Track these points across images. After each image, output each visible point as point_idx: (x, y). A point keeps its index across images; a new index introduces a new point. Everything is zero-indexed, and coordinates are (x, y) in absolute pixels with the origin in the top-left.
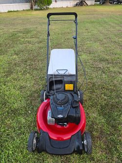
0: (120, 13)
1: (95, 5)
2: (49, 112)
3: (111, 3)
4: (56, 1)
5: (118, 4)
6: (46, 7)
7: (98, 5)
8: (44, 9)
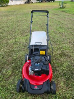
0: (51, 7)
1: (37, 3)
2: (30, 67)
3: (46, 1)
4: (12, 1)
5: (50, 2)
6: (6, 5)
7: (38, 3)
8: (5, 6)
